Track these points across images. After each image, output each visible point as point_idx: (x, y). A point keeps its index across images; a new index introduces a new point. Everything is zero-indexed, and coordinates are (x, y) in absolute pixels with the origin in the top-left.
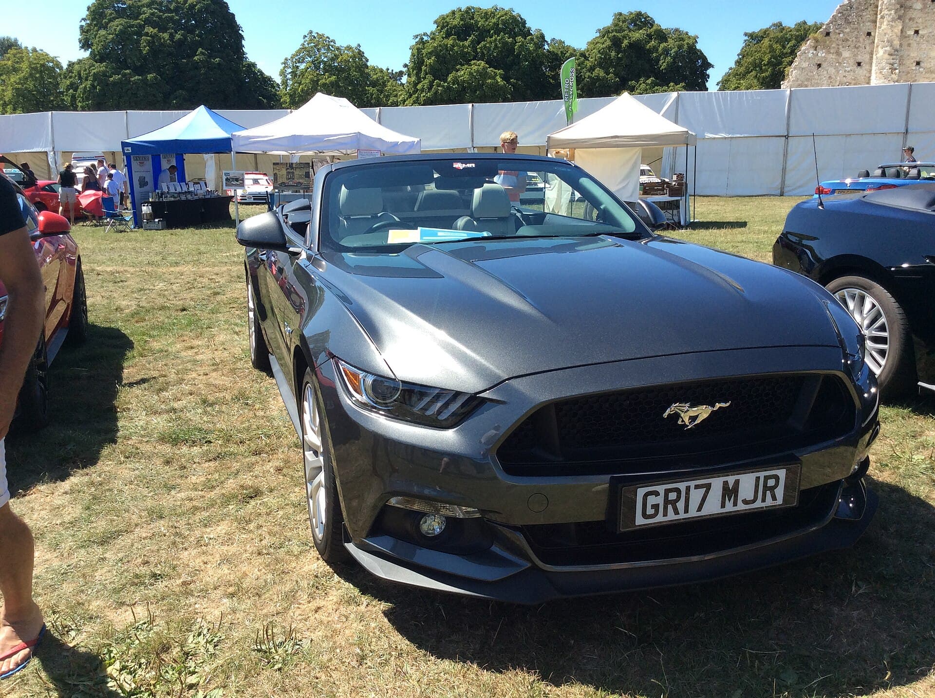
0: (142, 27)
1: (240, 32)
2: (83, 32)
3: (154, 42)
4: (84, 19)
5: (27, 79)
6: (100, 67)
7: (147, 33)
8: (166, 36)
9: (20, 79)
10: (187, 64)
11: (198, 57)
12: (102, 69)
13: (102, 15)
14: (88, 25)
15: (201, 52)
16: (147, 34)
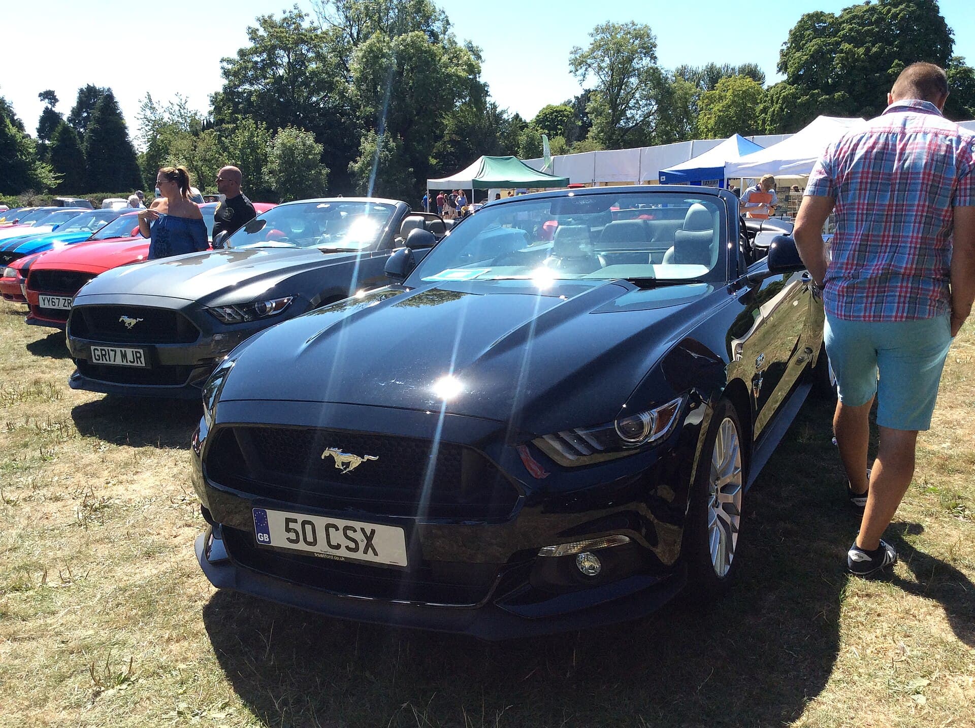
0: (838, 44)
1: (951, 36)
2: (783, 55)
3: (847, 59)
4: (785, 43)
5: (730, 106)
6: (792, 89)
7: (842, 49)
8: (861, 50)
9: (723, 107)
10: (880, 77)
11: (892, 69)
12: (791, 91)
13: (802, 36)
14: (788, 48)
15: (897, 64)
16: (842, 51)
